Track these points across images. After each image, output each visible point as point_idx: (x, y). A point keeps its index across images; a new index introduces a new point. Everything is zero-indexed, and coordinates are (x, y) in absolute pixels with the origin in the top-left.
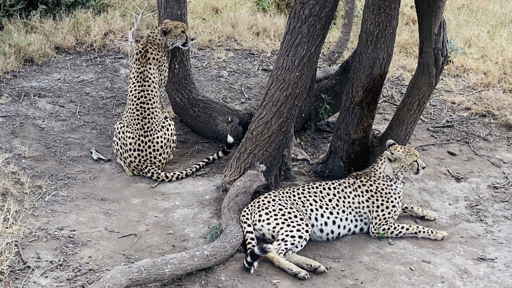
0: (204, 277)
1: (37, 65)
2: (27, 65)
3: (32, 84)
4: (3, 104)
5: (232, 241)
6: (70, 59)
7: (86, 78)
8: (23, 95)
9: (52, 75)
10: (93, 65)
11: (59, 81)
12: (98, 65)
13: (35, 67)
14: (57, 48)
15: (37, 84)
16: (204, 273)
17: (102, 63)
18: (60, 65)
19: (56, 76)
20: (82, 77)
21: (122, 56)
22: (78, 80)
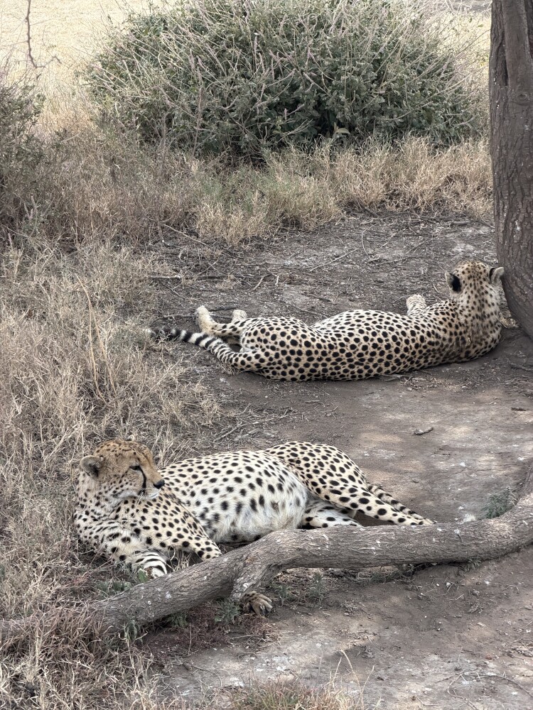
0: (453, 577)
1: (306, 231)
2: (287, 231)
3: (286, 262)
4: (223, 292)
5: (518, 523)
6: (368, 225)
7: (386, 257)
8: (263, 277)
9: (326, 250)
10: (408, 235)
11: (336, 259)
12: (418, 235)
13: (300, 235)
14: (351, 204)
15: (295, 263)
16: (455, 569)
17: (425, 233)
18: (346, 234)
19: (334, 250)
20: (379, 256)
21: (467, 221)
22: (371, 260)
